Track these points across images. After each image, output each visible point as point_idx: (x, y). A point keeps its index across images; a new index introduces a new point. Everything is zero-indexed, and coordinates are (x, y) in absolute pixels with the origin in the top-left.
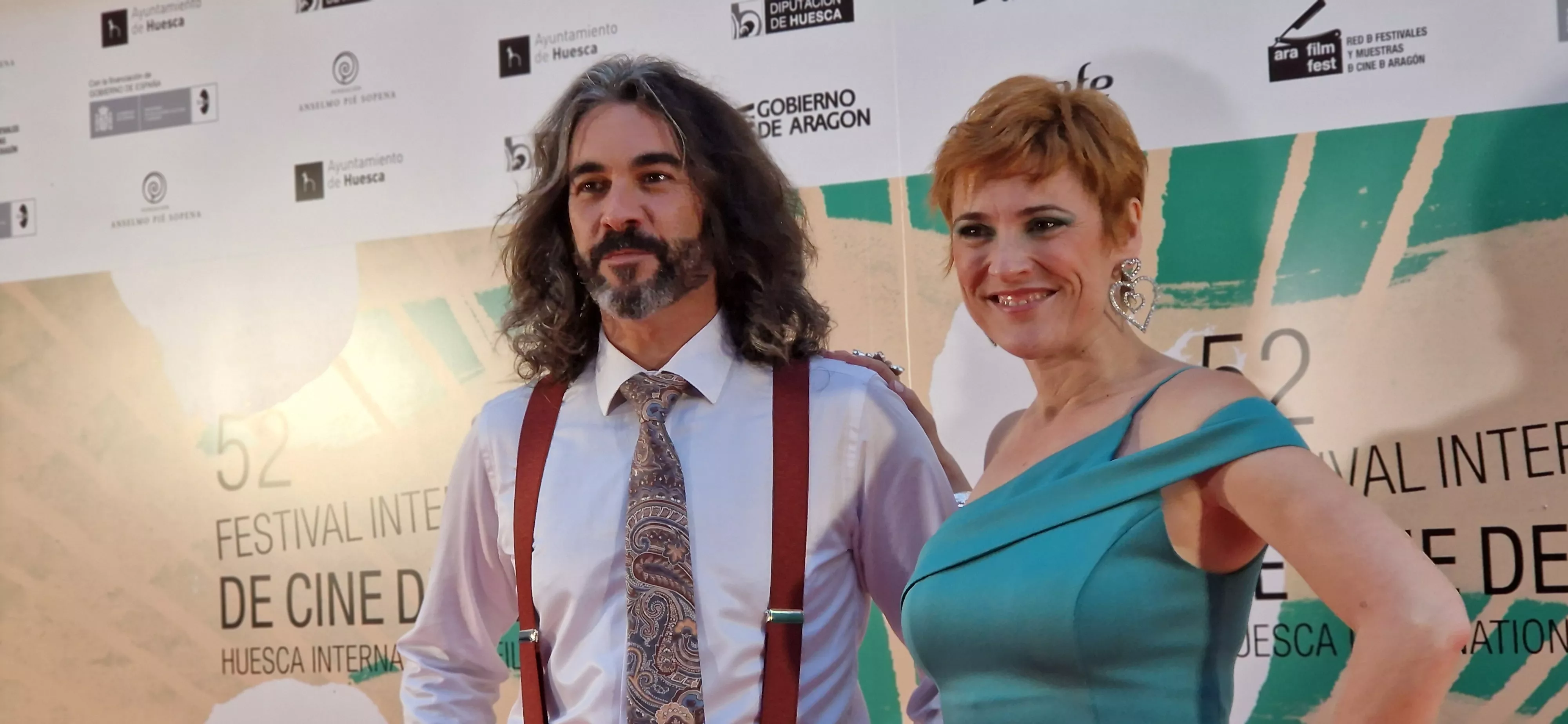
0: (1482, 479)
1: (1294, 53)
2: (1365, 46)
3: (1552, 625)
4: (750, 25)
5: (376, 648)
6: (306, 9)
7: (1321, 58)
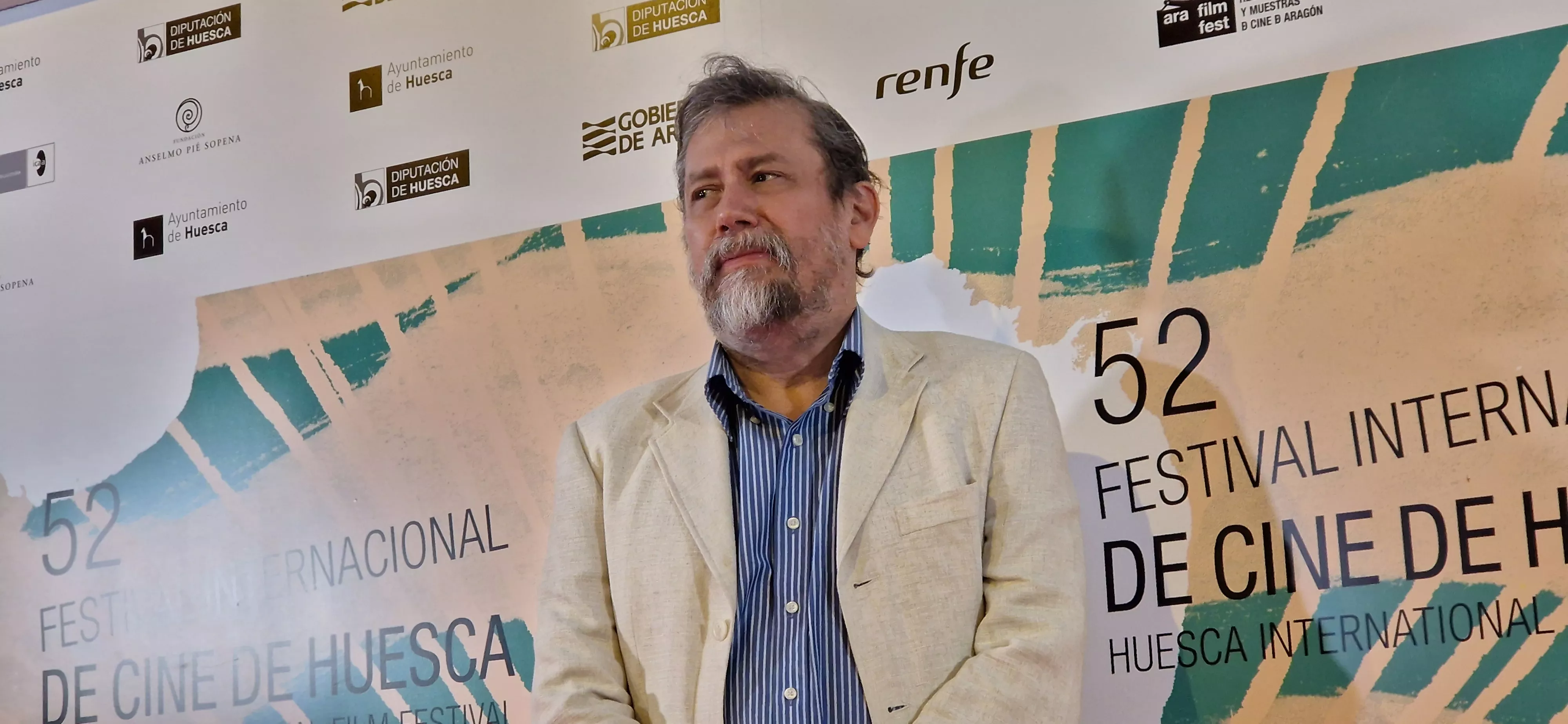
0: (1399, 453)
1: (1185, 16)
3: (1481, 607)
4: (612, 35)
6: (149, 57)
7: (1213, 18)
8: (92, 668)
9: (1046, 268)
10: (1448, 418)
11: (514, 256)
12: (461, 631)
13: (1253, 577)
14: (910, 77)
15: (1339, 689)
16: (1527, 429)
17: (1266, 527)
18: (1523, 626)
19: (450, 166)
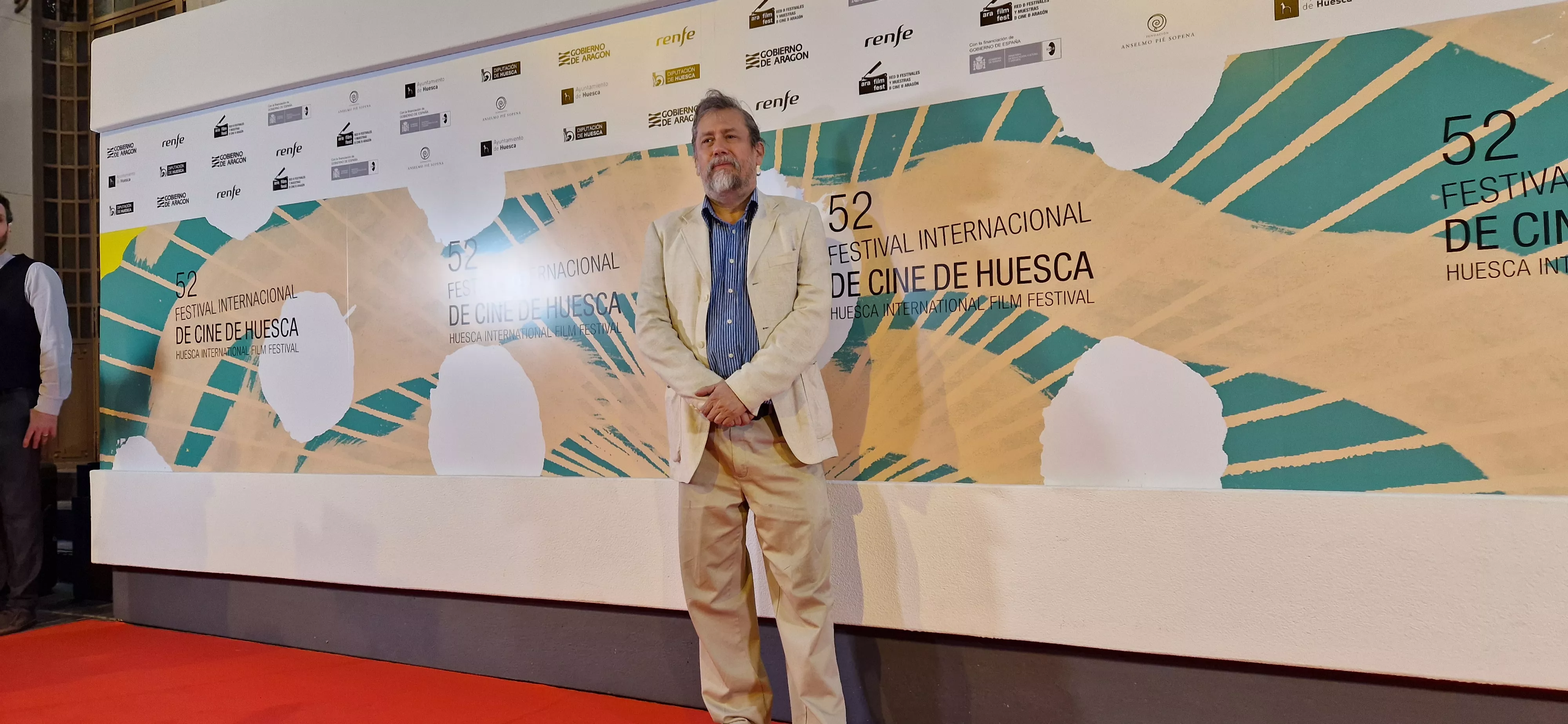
0: (936, 246)
1: (869, 83)
2: (896, 79)
3: (960, 300)
4: (660, 81)
5: (510, 331)
6: (486, 80)
7: (879, 85)
8: (467, 305)
9: (814, 175)
10: (953, 234)
11: (623, 162)
12: (602, 297)
13: (882, 287)
14: (768, 103)
15: (910, 327)
16: (980, 239)
17: (888, 270)
18: (974, 307)
19: (599, 128)
